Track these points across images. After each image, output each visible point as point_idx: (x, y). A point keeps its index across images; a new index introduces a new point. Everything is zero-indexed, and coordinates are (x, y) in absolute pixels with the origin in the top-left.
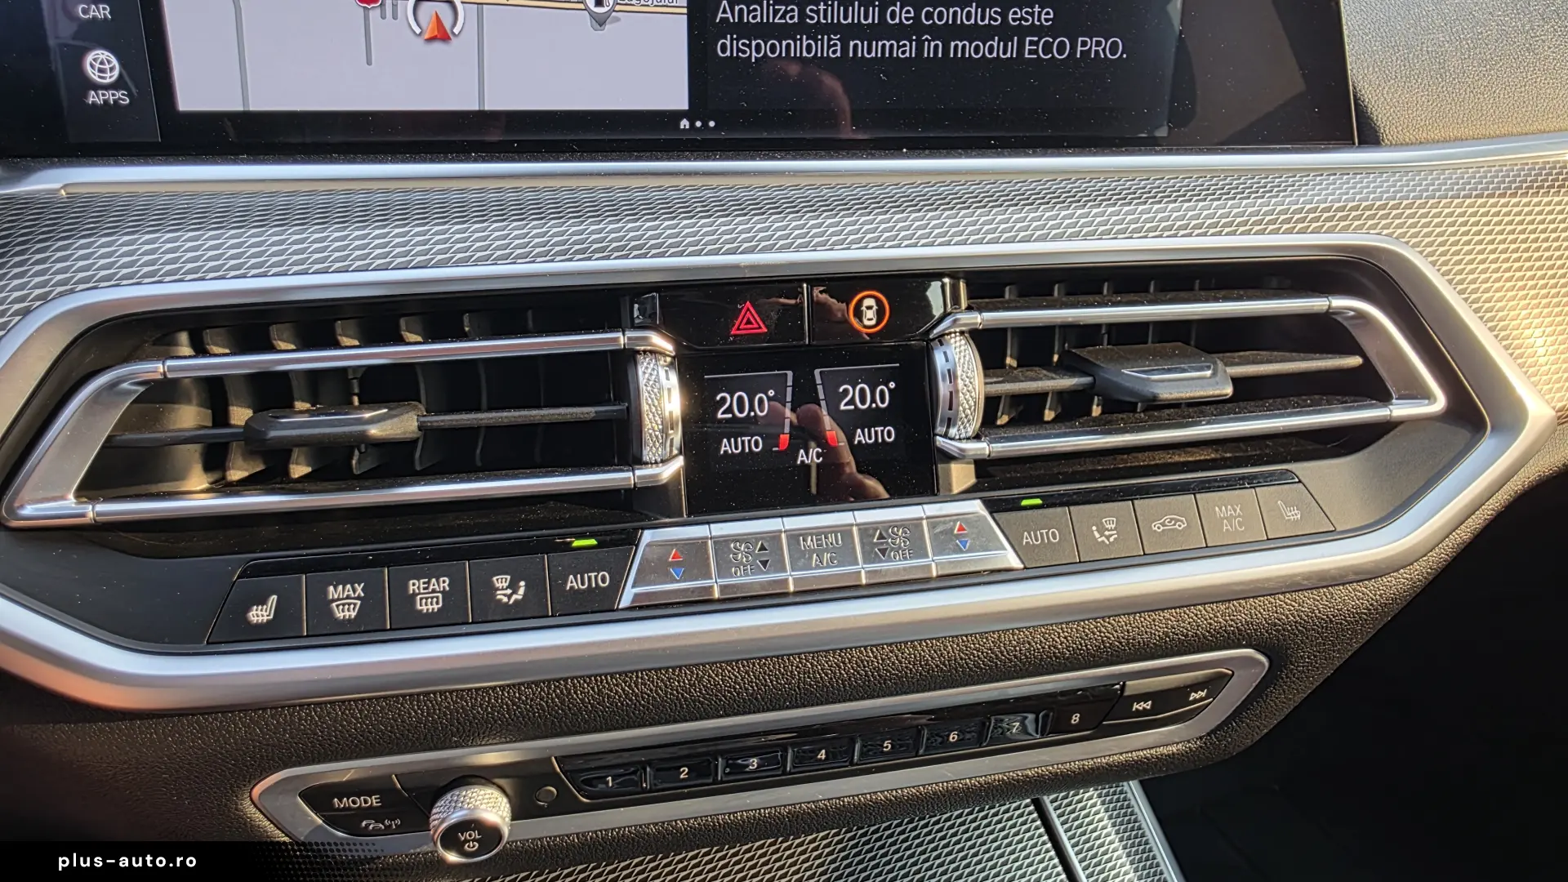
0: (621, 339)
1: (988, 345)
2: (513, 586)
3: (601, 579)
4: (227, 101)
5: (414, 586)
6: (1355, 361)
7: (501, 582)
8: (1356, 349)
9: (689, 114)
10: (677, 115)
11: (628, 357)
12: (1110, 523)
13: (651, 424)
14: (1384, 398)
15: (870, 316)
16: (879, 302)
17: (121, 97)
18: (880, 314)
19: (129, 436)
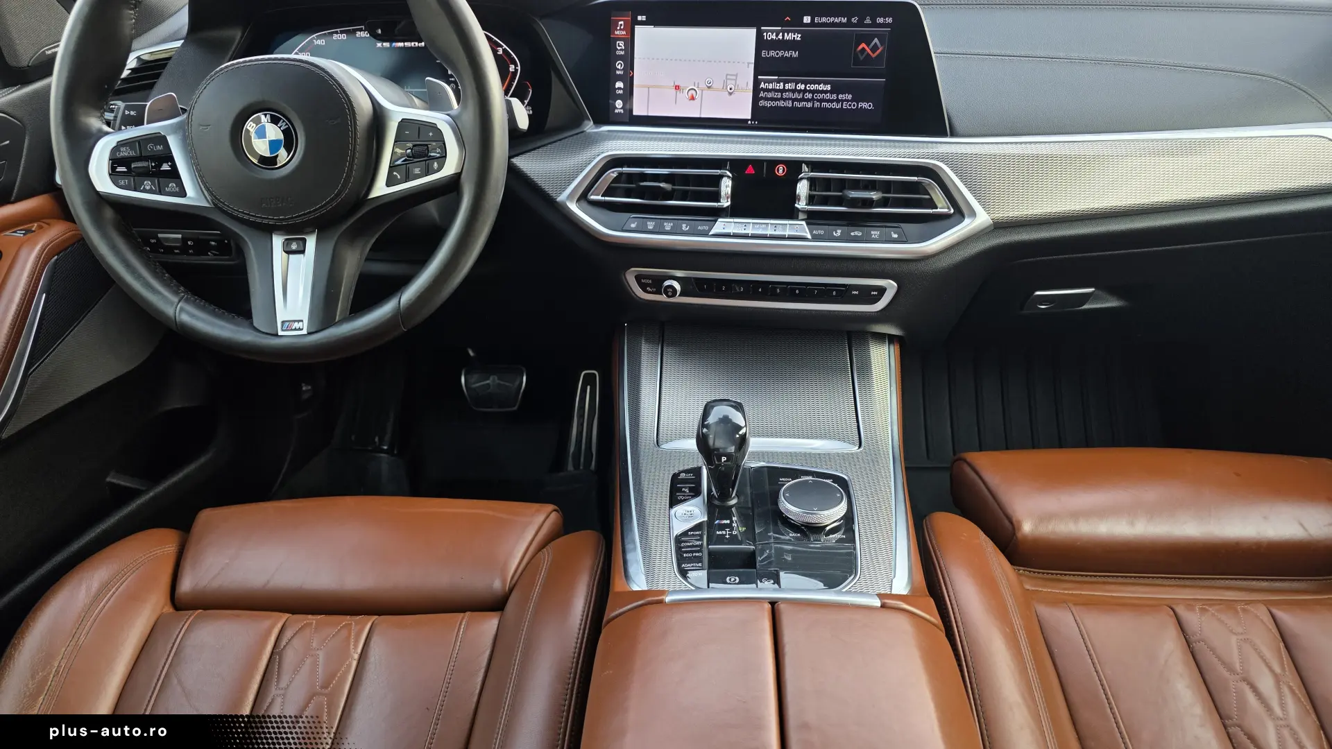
0: (719, 172)
1: (812, 181)
2: (686, 227)
3: (706, 228)
4: (644, 113)
5: (665, 224)
6: (927, 197)
7: (684, 226)
8: (929, 194)
9: (751, 120)
10: (748, 120)
11: (721, 177)
12: (839, 231)
13: (723, 194)
14: (937, 208)
15: (781, 171)
16: (783, 168)
17: (622, 111)
18: (783, 171)
19: (613, 185)
